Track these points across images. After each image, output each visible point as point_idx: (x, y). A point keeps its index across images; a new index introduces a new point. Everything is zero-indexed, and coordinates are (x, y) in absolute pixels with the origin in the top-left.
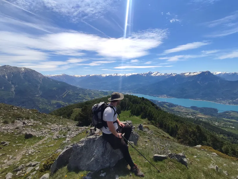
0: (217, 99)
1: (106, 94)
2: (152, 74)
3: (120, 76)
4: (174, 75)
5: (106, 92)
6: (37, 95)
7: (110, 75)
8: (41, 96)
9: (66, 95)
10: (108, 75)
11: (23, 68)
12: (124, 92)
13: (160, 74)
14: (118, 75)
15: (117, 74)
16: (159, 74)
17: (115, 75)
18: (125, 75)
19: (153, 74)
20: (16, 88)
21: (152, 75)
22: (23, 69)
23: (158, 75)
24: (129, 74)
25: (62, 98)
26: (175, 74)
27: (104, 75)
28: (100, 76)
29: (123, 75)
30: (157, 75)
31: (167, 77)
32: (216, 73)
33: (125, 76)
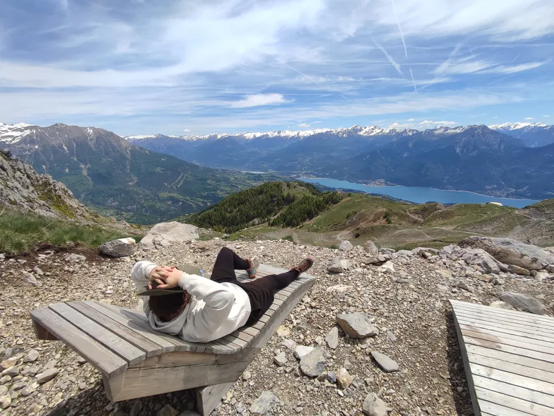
0: (487, 187)
1: (259, 180)
2: (361, 130)
3: (286, 137)
4: (410, 134)
5: (259, 176)
6: (130, 183)
7: (263, 136)
8: (138, 184)
9: (182, 182)
10: (258, 135)
11: (91, 128)
12: (295, 176)
13: (380, 130)
14: (282, 135)
15: (279, 132)
16: (377, 130)
17: (276, 134)
18: (298, 134)
19: (364, 132)
20: (89, 169)
21: (361, 133)
22: (91, 131)
23: (375, 133)
24: (307, 132)
25: (176, 187)
26: (413, 130)
27: (250, 136)
28: (241, 138)
29: (293, 135)
30: (372, 134)
31: (395, 140)
32: (515, 126)
33: (298, 137)
